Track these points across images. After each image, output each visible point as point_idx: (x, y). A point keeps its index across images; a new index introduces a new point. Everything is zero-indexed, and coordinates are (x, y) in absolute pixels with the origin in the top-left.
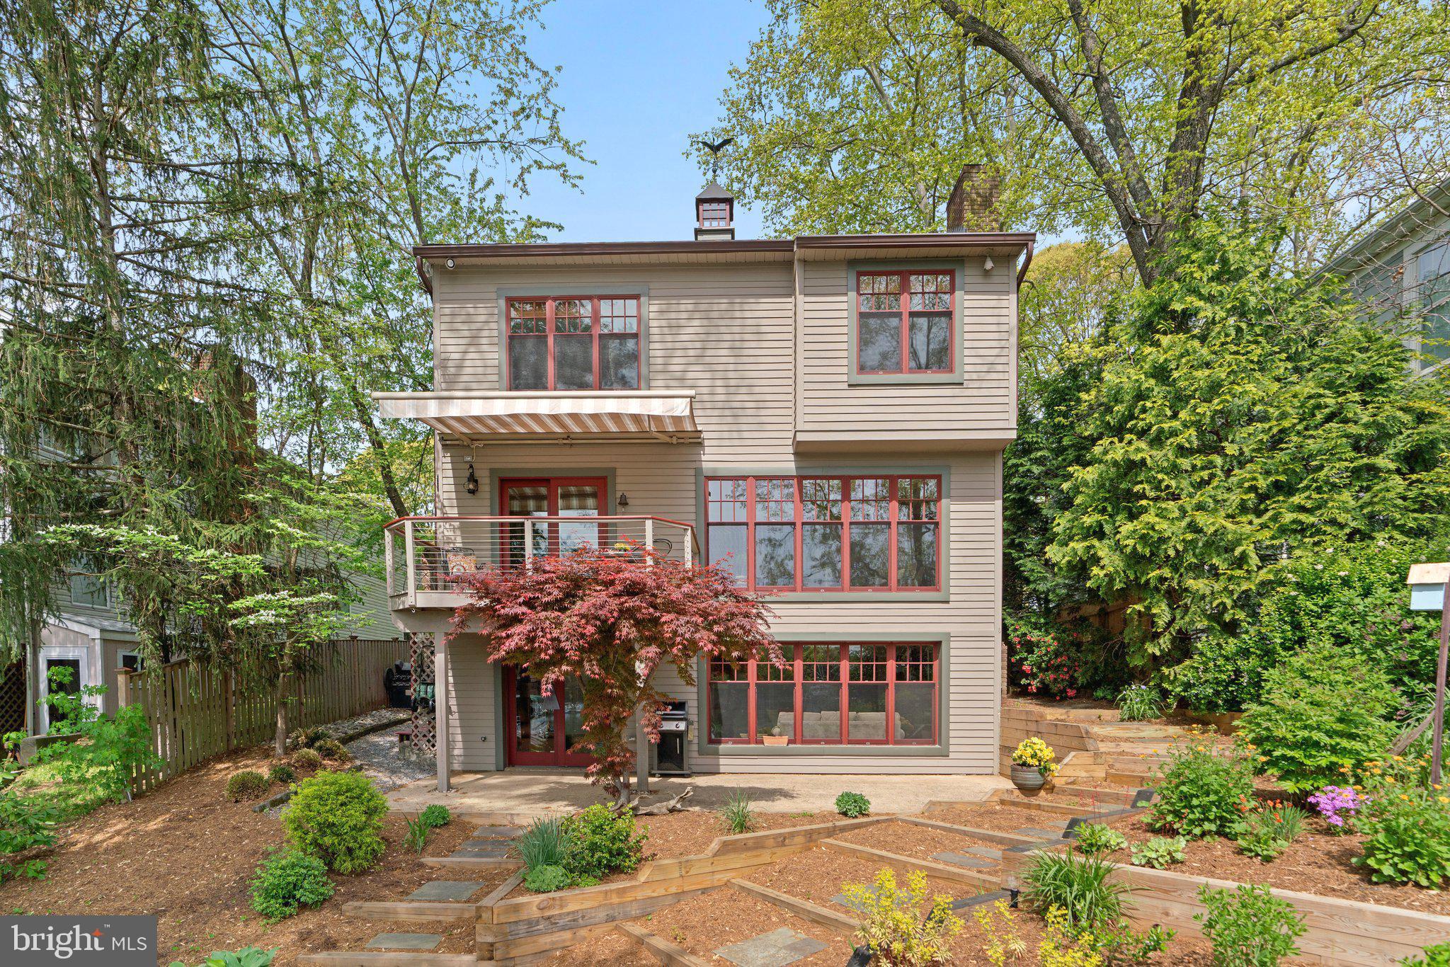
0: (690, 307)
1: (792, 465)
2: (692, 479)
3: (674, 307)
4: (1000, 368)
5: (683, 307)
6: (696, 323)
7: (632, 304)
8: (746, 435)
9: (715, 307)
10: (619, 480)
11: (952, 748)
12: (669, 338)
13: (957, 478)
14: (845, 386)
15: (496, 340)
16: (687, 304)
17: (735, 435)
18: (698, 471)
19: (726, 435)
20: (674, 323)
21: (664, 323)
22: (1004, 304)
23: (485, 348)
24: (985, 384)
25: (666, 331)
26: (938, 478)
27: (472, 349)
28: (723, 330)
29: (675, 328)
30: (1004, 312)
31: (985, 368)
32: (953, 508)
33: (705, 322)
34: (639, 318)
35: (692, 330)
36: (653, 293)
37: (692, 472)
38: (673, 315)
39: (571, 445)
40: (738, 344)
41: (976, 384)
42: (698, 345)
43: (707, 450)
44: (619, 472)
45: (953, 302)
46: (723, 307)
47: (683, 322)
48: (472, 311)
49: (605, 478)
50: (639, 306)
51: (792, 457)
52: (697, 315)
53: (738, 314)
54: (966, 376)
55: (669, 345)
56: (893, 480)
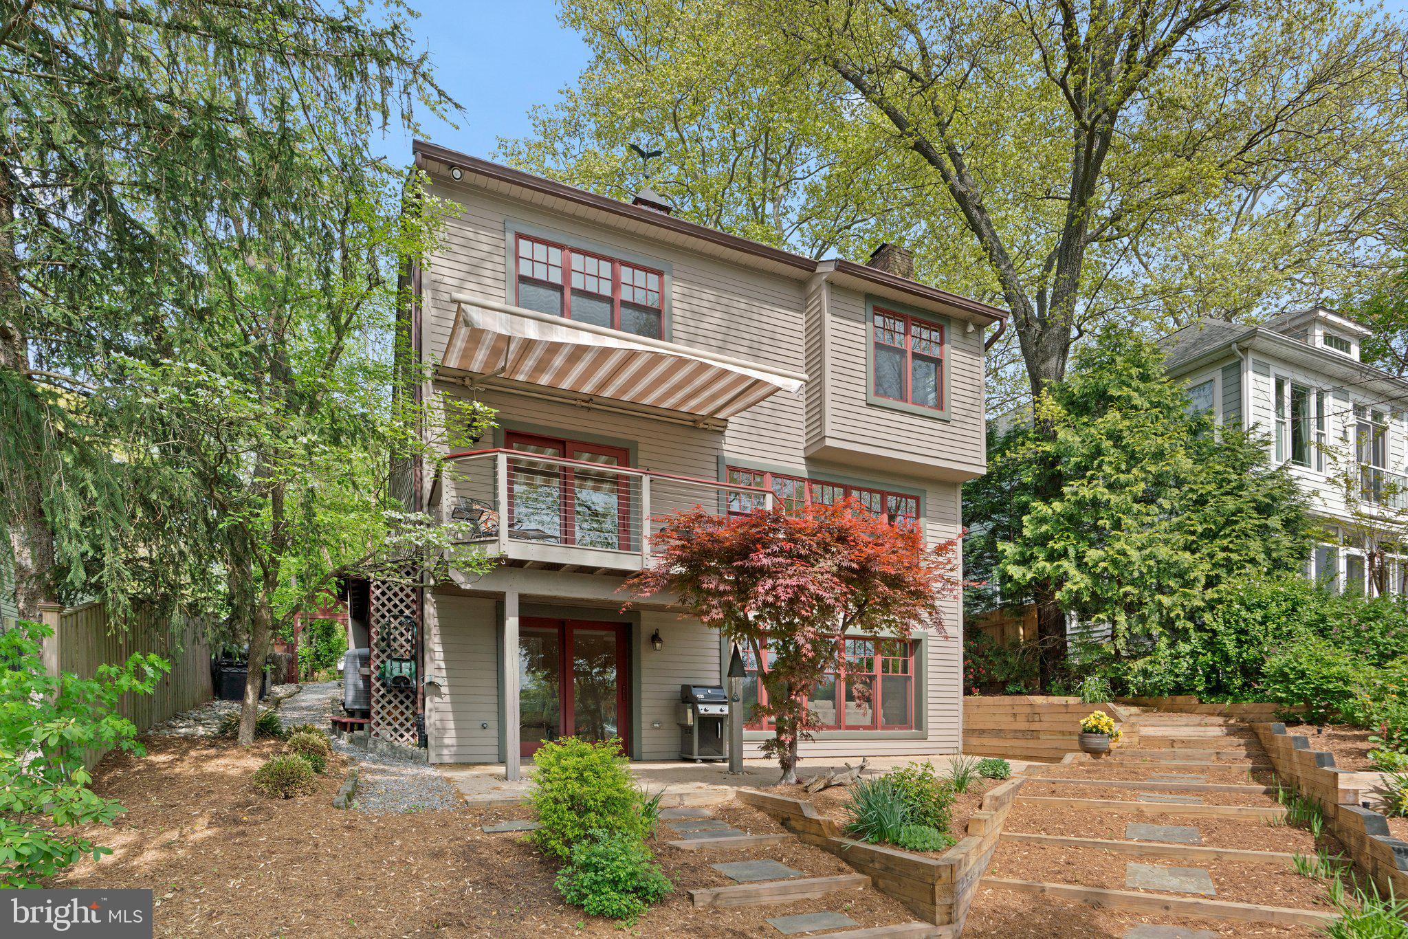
0: (712, 298)
1: (803, 468)
2: (714, 467)
3: (696, 294)
4: (974, 415)
5: (705, 296)
6: (718, 314)
7: (653, 278)
8: (764, 432)
9: (735, 304)
10: (640, 454)
11: (930, 732)
12: (691, 323)
13: (931, 501)
14: (864, 404)
15: (502, 276)
16: (709, 295)
17: (754, 431)
18: (719, 460)
19: (745, 429)
20: (696, 309)
21: (686, 306)
22: (977, 363)
23: (488, 281)
24: (965, 426)
25: (688, 314)
26: (917, 499)
27: (471, 278)
28: (742, 327)
29: (697, 315)
30: (977, 370)
31: (964, 412)
32: (929, 526)
33: (726, 316)
34: (661, 293)
35: (714, 320)
36: (676, 273)
37: (714, 460)
38: (695, 301)
39: (589, 409)
40: (756, 345)
41: (959, 424)
42: (719, 336)
43: (728, 440)
44: (640, 447)
45: (942, 353)
46: (743, 306)
47: (705, 311)
48: (471, 235)
49: (626, 451)
50: (661, 284)
51: (803, 461)
52: (718, 307)
53: (756, 317)
54: (953, 416)
55: (692, 330)
56: (884, 495)
